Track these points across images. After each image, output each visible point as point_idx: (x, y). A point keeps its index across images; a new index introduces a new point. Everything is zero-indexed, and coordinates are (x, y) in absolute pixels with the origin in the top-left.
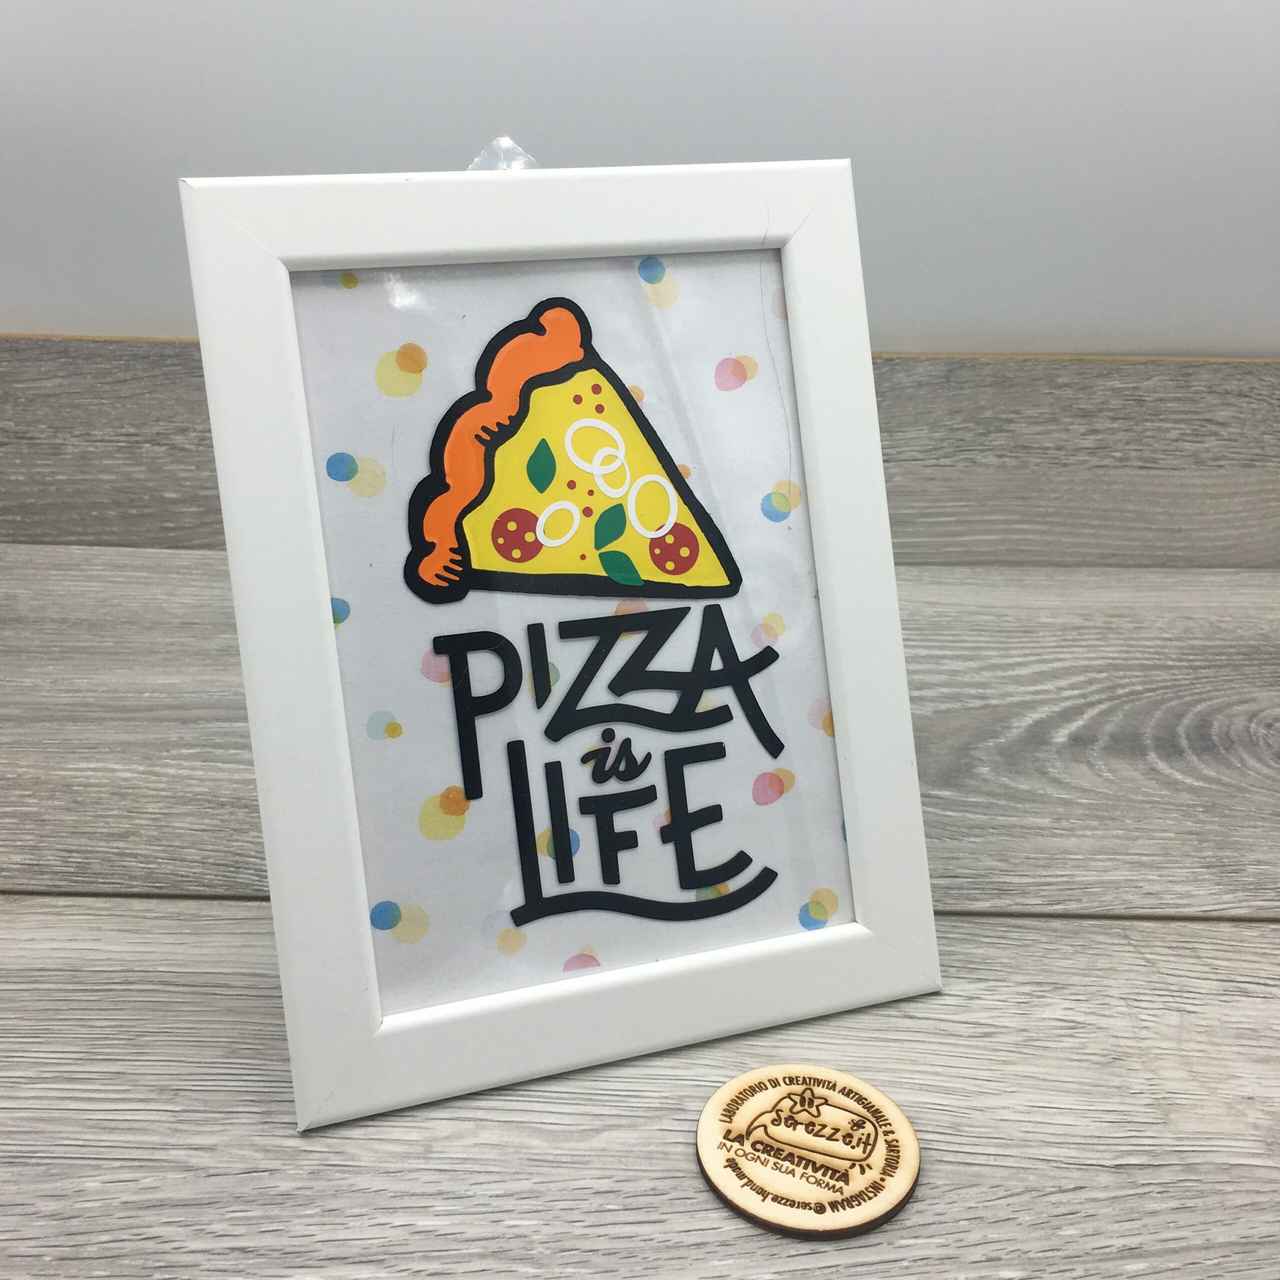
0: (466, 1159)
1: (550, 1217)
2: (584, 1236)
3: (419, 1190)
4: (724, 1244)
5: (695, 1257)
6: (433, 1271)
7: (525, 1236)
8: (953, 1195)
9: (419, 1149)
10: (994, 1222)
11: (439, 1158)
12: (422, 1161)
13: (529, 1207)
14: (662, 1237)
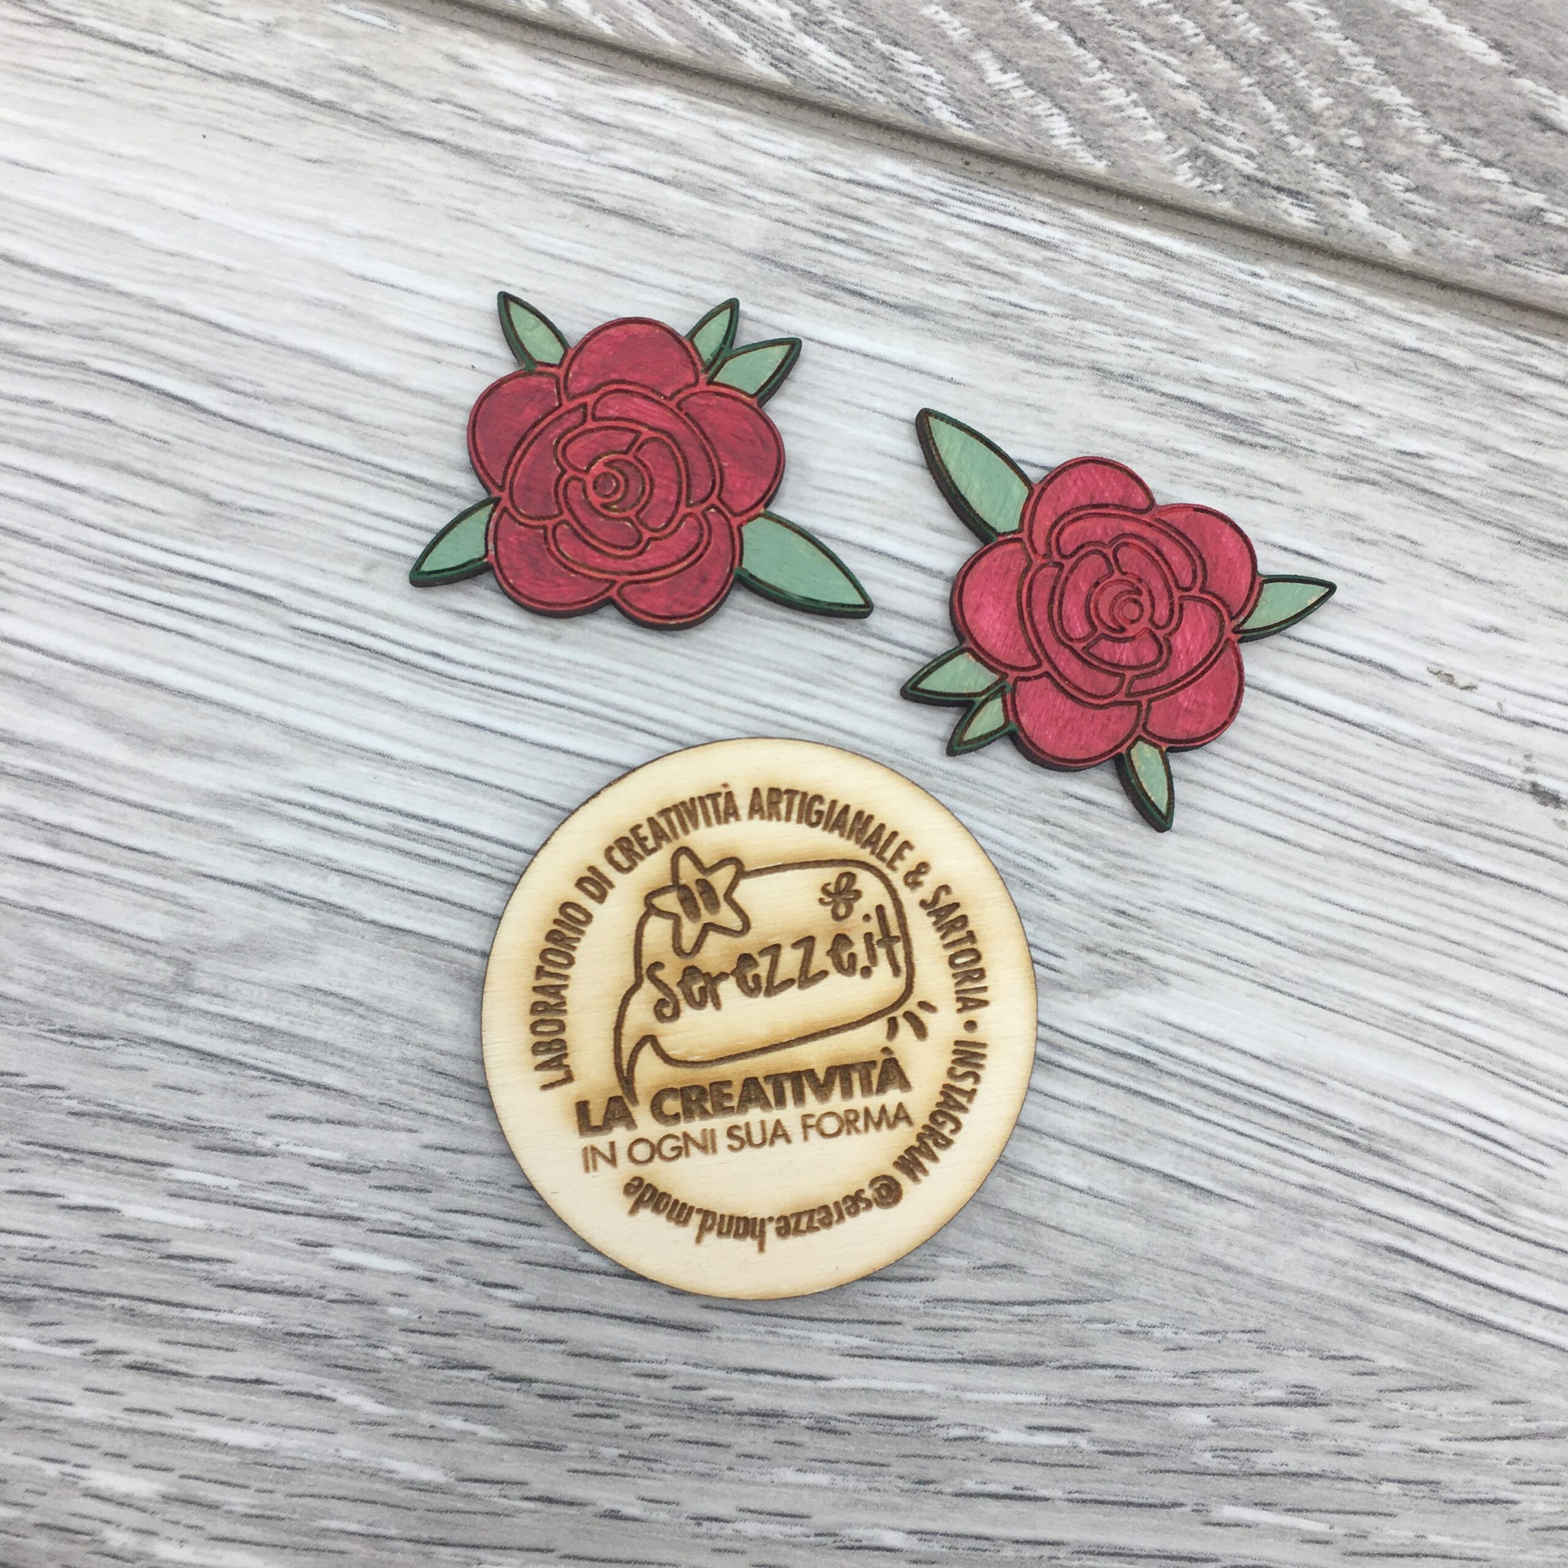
0: (271, 1030)
1: (439, 1260)
2: (509, 1334)
3: (139, 1110)
4: (824, 1427)
5: (749, 1449)
6: (142, 1359)
7: (373, 1303)
8: (1399, 1405)
9: (161, 972)
10: (1459, 1502)
11: (207, 1012)
12: (160, 1013)
13: (396, 1217)
14: (685, 1374)
